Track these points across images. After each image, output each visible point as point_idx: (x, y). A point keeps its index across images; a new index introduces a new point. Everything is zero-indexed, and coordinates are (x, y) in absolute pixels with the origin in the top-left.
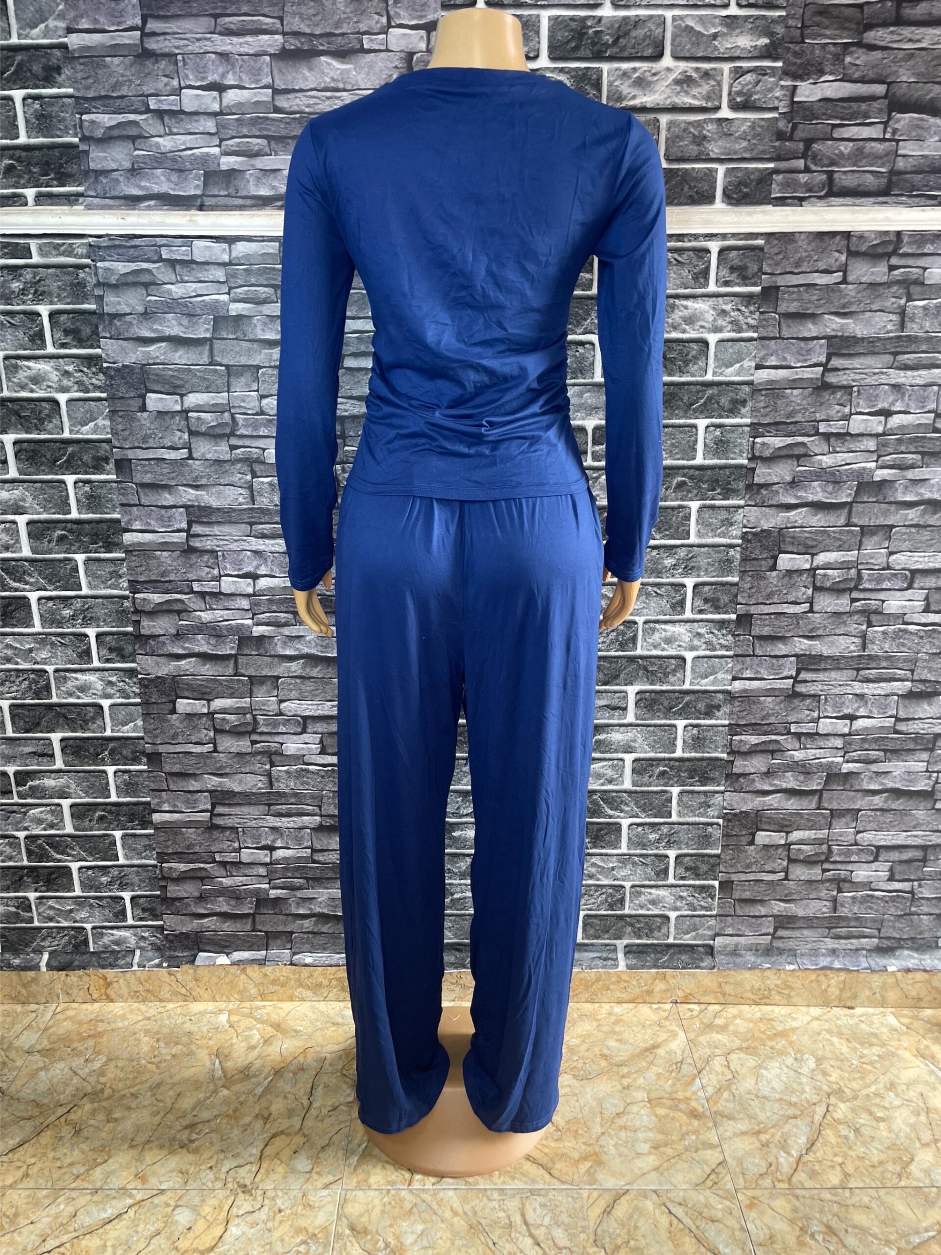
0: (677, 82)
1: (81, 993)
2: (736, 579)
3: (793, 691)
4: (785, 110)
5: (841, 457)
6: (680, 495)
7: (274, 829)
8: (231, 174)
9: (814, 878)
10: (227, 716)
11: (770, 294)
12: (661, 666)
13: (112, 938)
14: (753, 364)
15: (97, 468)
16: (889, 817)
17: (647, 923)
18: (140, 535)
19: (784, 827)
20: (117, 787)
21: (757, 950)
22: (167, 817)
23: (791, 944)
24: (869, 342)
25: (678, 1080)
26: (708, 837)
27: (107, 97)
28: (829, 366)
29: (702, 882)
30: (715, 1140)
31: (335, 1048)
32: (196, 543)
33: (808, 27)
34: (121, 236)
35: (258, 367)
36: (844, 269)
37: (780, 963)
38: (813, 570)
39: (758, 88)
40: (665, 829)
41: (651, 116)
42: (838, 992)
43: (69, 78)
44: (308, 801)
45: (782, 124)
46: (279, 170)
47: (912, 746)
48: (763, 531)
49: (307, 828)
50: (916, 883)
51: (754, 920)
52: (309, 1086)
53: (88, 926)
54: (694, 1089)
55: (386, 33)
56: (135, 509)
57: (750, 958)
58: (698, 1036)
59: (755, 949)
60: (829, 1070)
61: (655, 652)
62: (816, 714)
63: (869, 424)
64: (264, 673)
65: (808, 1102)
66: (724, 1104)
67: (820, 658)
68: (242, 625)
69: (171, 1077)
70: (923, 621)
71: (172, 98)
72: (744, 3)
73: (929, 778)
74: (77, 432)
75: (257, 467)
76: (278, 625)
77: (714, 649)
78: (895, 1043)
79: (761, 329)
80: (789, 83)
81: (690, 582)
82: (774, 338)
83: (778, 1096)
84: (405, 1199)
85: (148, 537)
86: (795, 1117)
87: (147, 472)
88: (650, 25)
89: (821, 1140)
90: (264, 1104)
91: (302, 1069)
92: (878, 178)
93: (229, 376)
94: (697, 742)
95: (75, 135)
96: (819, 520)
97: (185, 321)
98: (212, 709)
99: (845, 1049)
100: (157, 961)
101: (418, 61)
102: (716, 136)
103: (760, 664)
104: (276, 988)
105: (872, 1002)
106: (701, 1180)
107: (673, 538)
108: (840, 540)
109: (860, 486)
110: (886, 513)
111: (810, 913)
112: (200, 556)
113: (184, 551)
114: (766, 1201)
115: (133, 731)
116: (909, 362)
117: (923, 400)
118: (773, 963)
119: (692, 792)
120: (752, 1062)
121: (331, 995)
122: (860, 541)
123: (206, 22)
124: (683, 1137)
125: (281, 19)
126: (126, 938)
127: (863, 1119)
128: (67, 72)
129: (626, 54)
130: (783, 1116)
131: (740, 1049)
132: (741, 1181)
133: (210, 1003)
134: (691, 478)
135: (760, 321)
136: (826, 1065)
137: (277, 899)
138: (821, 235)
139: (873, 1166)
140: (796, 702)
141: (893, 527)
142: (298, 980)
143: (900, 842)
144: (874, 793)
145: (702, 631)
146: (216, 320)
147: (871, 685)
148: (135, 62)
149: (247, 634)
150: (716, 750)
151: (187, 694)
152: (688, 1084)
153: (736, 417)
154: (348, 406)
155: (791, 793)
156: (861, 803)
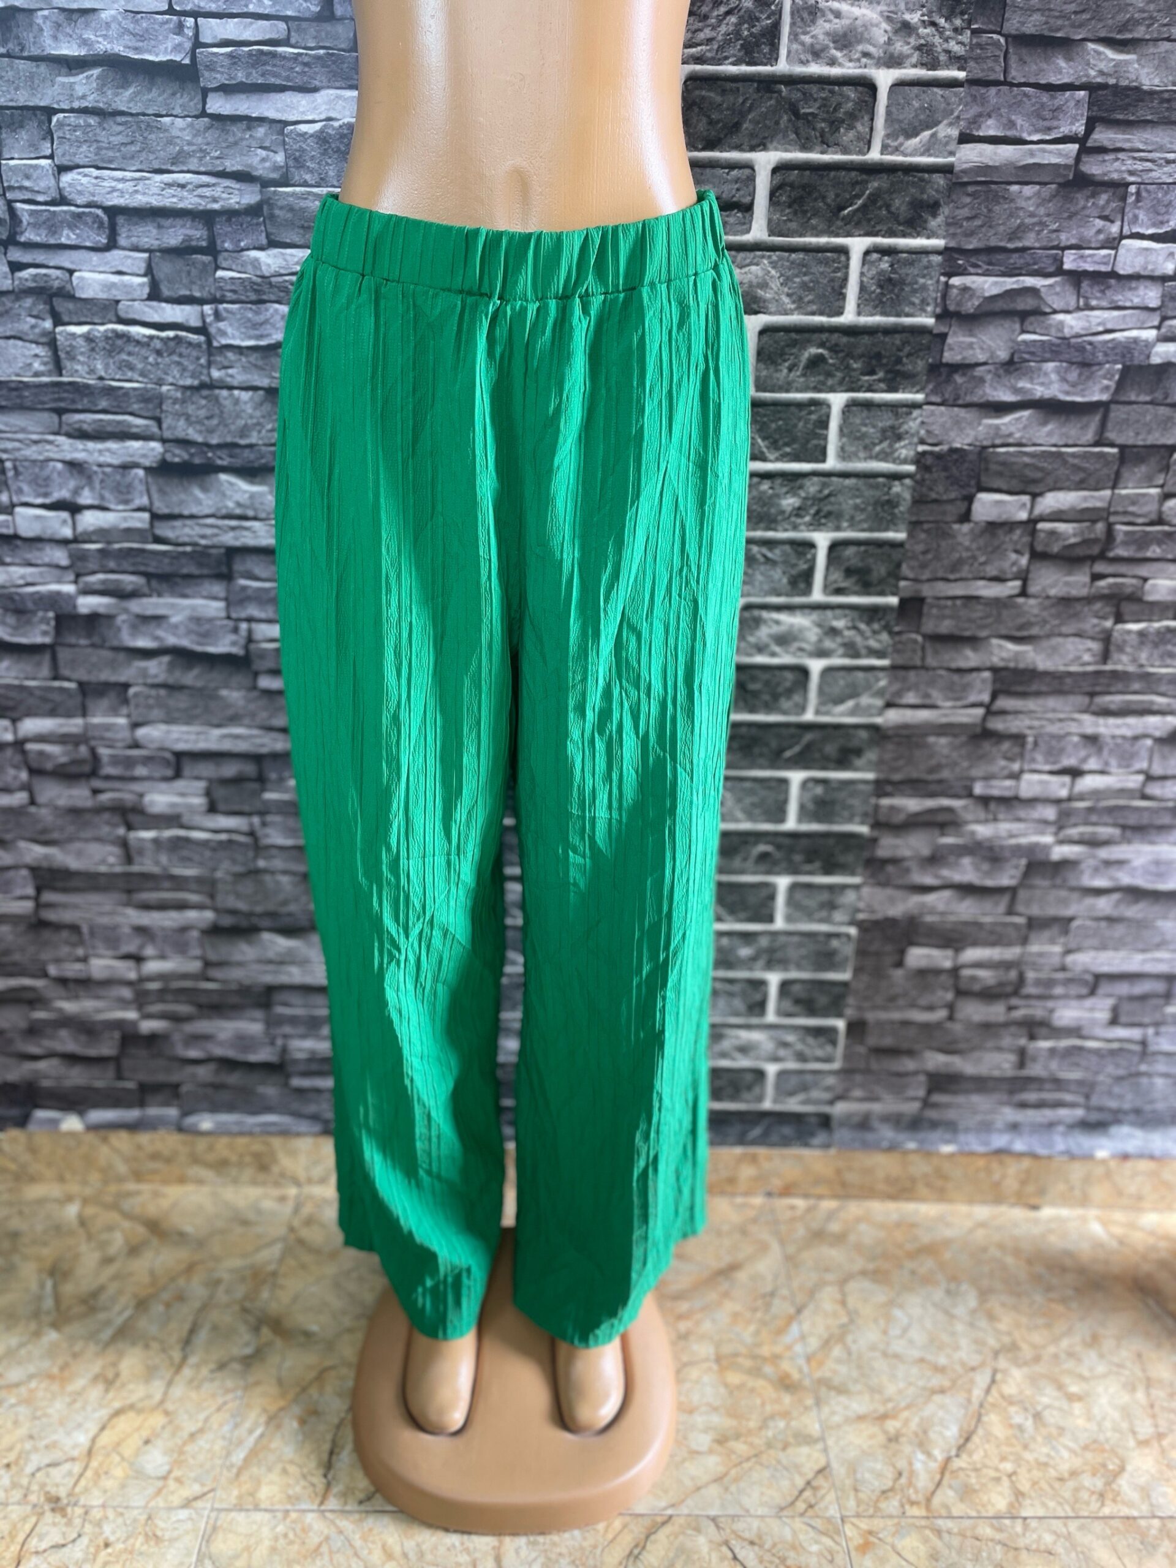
2: (901, 536)
3: (984, 728)
5: (1098, 318)
6: (813, 380)
7: (139, 929)
9: (992, 1018)
10: (48, 747)
12: (767, 683)
14: (955, 133)
16: (1119, 930)
17: (733, 1081)
19: (952, 941)
21: (899, 1122)
23: (951, 1114)
24: (1162, 101)
25: (765, 1324)
26: (831, 954)
28: (1090, 144)
29: (818, 1022)
30: (815, 1428)
35: (50, 111)
37: (933, 1143)
38: (1032, 522)
40: (764, 942)
42: (1017, 1185)
44: (193, 886)
47: (1166, 820)
48: (953, 451)
49: (194, 928)
50: (1151, 1031)
51: (896, 1079)
52: (187, 1326)
54: (787, 1339)
57: (887, 1133)
58: (800, 1250)
59: (896, 1121)
60: (999, 1310)
61: (760, 659)
62: (1016, 767)
63: (1152, 258)
64: (102, 678)
65: (963, 1364)
66: (835, 1367)
67: (1032, 674)
68: (59, 593)
75: (61, 306)
76: (121, 594)
77: (856, 655)
79: (972, 64)
81: (822, 540)
82: (996, 83)
83: (916, 1354)
84: (310, 1527)
86: (942, 1391)
89: (980, 1432)
90: (111, 1357)
94: (823, 807)
96: (1050, 434)
98: (20, 734)
103: (932, 683)
104: (158, 1165)
105: (1066, 1200)
106: (790, 1499)
107: (797, 458)
108: (1084, 469)
109: (1126, 372)
110: (1165, 424)
111: (983, 1070)
114: (889, 1540)
118: (921, 1142)
119: (809, 886)
120: (880, 1295)
122: (1118, 472)
124: (764, 1425)
127: (1048, 1396)
130: (924, 1389)
131: (864, 1273)
132: (852, 1503)
133: (55, 1186)
134: (834, 349)
135: (972, 49)
136: (994, 1302)
137: (154, 1035)
139: (1061, 1479)
140: (987, 746)
141: (1174, 449)
142: (192, 1154)
143: (1132, 969)
144: (1099, 892)
145: (840, 624)
147: (1112, 721)
149: (67, 609)
150: (850, 820)
152: (781, 1331)
153: (919, 235)
154: (217, 192)
155: (967, 890)
156: (1076, 907)
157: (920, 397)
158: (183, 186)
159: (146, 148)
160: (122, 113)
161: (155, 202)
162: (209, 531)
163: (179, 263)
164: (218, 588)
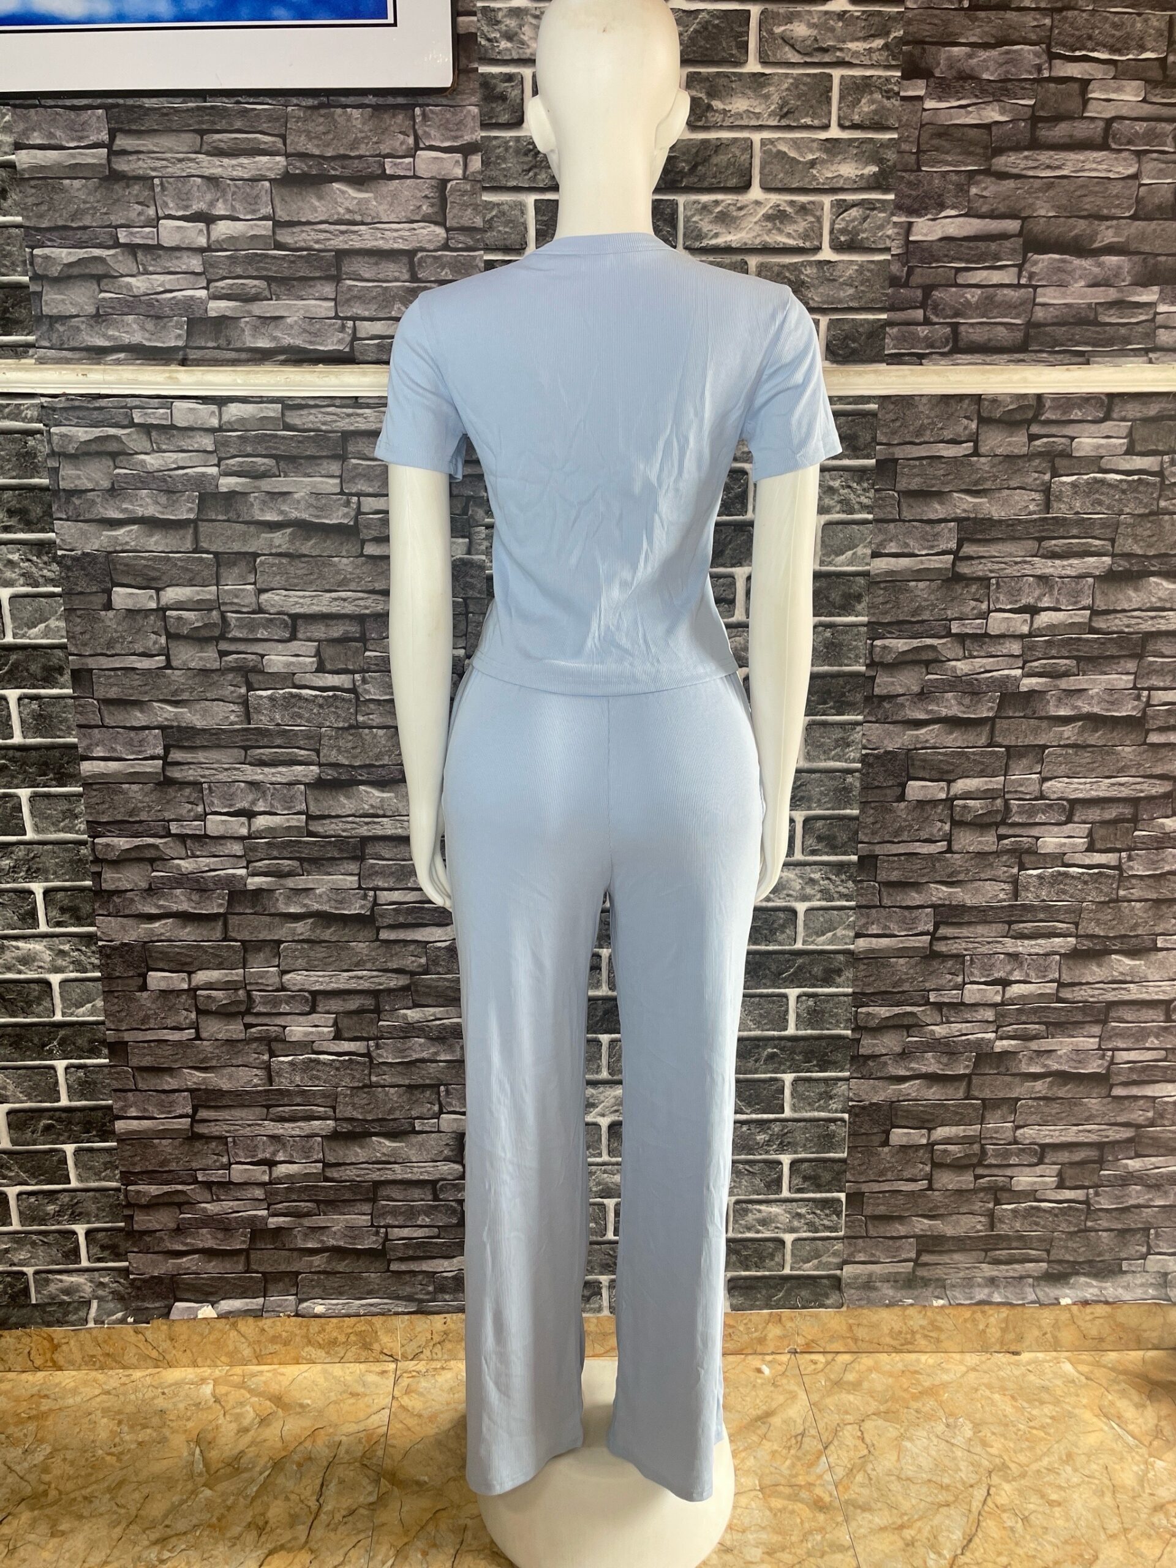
0: (768, 218)
1: (20, 1359)
2: (856, 812)
3: (931, 950)
4: (899, 251)
5: (979, 663)
7: (274, 1138)
8: (222, 322)
9: (964, 1187)
10: (214, 993)
11: (887, 468)
12: (766, 921)
13: (60, 1285)
14: (869, 552)
15: (48, 680)
16: (1055, 1108)
17: (756, 1250)
18: (102, 763)
19: (925, 1121)
20: (69, 1087)
21: (896, 1281)
22: (135, 1125)
23: (939, 1272)
24: (1008, 526)
25: (799, 1459)
26: (831, 1136)
27: (65, 228)
28: (961, 554)
29: (824, 1195)
30: (846, 1540)
31: (353, 1428)
32: (176, 773)
33: (925, 152)
34: (82, 395)
35: (256, 555)
36: (975, 439)
37: (926, 1298)
38: (950, 801)
39: (865, 225)
40: (776, 1128)
41: (739, 258)
42: (998, 1334)
43: (16, 204)
44: (319, 1101)
45: (895, 268)
46: (282, 317)
47: (1079, 1018)
48: (887, 753)
49: (317, 1135)
50: (1091, 1191)
51: (891, 1242)
52: (319, 1481)
53: (29, 1271)
54: (818, 1470)
55: (414, 156)
56: (96, 731)
57: (888, 1291)
58: (823, 1397)
59: (892, 1279)
60: (990, 1438)
62: (960, 979)
63: (1012, 624)
64: (261, 937)
65: (964, 1483)
66: (858, 1490)
67: (963, 908)
68: (234, 875)
69: (137, 1475)
70: (1087, 862)
71: (148, 230)
72: (847, 124)
73: (1103, 1057)
74: (23, 636)
75: (253, 678)
76: (280, 874)
77: (830, 898)
78: (1072, 1400)
79: (876, 509)
80: (903, 219)
81: (799, 817)
82: (893, 521)
83: (926, 1477)
85: (113, 766)
86: (947, 1505)
87: (112, 685)
88: (734, 149)
89: (980, 1534)
90: (258, 1507)
91: (310, 1459)
92: (1012, 331)
93: (218, 566)
94: (814, 1015)
95: (25, 274)
96: (955, 740)
97: (163, 499)
98: (193, 984)
99: (1009, 1410)
100: (120, 1315)
101: (453, 190)
102: (816, 282)
103: (889, 918)
104: (277, 1347)
105: (1041, 1345)
108: (982, 763)
109: (1003, 696)
110: (1036, 731)
111: (960, 1231)
112: (180, 789)
113: (159, 784)
115: (91, 1015)
116: (1057, 549)
117: (1075, 595)
118: (916, 1298)
119: (809, 1080)
120: (892, 1432)
121: (349, 1354)
122: (1007, 764)
123: (189, 140)
124: (804, 1538)
125: (284, 138)
126: (79, 1285)
127: (1033, 1504)
128: (14, 196)
129: (706, 184)
130: (932, 1503)
131: (877, 1414)
133: (190, 1370)
135: (876, 500)
136: (986, 1432)
137: (279, 1230)
138: (946, 399)
140: (935, 964)
141: (1046, 747)
142: (306, 1336)
143: (1069, 1139)
144: (1036, 1077)
145: (816, 876)
146: (202, 497)
147: (1026, 942)
148: (100, 186)
149: (240, 887)
150: (837, 1026)
151: (161, 965)
152: (811, 1465)
153: (850, 615)
154: (369, 603)
155: (932, 1078)
156: (1019, 1090)
157: (860, 718)
158: (344, 600)
159: (321, 576)
160: (305, 556)
161: (325, 610)
162: (349, 826)
163: (339, 648)
164: (353, 867)
